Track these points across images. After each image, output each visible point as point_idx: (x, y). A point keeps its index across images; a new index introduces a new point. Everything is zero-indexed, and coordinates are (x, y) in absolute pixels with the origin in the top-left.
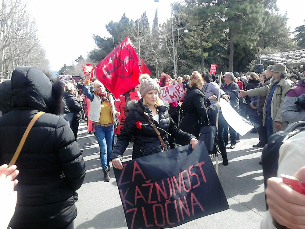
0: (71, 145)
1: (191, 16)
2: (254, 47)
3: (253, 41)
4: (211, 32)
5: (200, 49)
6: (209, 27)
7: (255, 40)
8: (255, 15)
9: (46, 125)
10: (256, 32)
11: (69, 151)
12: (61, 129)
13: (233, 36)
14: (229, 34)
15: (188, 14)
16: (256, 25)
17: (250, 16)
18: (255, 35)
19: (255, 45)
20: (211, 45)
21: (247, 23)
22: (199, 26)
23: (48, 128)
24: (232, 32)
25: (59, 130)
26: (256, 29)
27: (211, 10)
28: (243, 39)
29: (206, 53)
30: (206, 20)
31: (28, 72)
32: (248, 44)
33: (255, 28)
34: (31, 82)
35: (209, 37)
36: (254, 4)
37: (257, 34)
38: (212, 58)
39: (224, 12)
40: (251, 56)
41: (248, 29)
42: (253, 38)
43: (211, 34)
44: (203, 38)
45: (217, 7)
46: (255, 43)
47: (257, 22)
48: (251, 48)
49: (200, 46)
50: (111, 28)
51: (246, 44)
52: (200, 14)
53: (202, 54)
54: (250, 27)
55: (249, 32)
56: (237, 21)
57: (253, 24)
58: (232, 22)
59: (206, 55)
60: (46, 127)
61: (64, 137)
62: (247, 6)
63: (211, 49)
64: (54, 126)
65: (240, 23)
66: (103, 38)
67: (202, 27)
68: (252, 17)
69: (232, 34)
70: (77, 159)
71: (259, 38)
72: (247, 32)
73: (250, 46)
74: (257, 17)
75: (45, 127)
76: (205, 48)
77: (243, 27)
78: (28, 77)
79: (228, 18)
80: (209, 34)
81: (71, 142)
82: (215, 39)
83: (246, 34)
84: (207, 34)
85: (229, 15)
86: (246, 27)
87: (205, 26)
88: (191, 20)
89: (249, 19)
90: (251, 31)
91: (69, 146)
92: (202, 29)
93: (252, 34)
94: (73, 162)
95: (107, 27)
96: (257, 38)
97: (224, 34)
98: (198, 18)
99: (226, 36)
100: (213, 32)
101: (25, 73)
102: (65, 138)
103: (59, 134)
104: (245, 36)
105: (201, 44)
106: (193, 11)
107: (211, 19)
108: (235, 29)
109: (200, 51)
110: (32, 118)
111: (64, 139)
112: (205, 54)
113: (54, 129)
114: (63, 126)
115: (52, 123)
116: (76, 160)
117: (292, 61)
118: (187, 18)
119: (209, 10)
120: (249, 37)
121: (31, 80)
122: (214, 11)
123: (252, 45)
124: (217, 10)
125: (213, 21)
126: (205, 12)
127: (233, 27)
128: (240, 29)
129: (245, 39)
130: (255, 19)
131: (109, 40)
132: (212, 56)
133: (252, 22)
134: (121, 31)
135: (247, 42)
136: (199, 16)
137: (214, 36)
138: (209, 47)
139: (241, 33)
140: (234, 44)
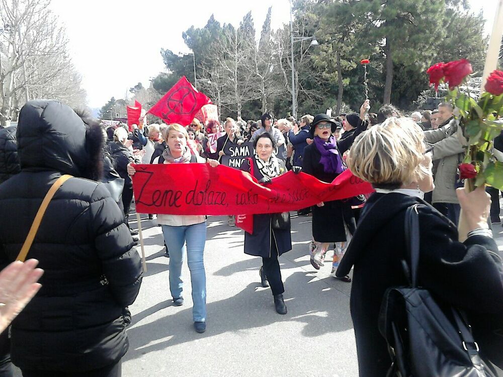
0: (116, 229)
1: (324, 19)
3: (425, 59)
4: (356, 44)
5: (337, 72)
6: (352, 37)
7: (430, 58)
8: (431, 16)
9: (75, 196)
10: (432, 44)
11: (112, 239)
12: (99, 203)
13: (393, 50)
14: (386, 49)
15: (319, 14)
16: (431, 32)
17: (423, 18)
18: (429, 48)
19: (429, 65)
20: (355, 66)
21: (416, 29)
22: (336, 35)
23: (78, 201)
24: (391, 44)
25: (96, 205)
26: (432, 39)
27: (357, 8)
28: (409, 55)
29: (346, 78)
30: (349, 24)
31: (45, 109)
32: (417, 64)
33: (430, 37)
34: (50, 126)
35: (352, 53)
37: (433, 47)
39: (380, 11)
40: (421, 84)
41: (419, 39)
42: (426, 54)
43: (356, 47)
44: (342, 54)
45: (368, 2)
46: (430, 62)
47: (435, 28)
48: (423, 70)
49: (336, 67)
50: (191, 37)
51: (414, 64)
52: (338, 14)
53: (340, 81)
54: (421, 35)
55: (420, 45)
56: (400, 26)
57: (427, 31)
58: (391, 28)
59: (346, 82)
60: (74, 200)
61: (103, 216)
63: (354, 72)
64: (88, 199)
65: (405, 28)
66: (177, 54)
67: (341, 36)
68: (427, 19)
69: (391, 47)
70: (127, 253)
71: (435, 55)
72: (416, 44)
73: (421, 67)
74: (434, 20)
75: (71, 200)
76: (345, 71)
77: (410, 36)
78: (44, 119)
79: (385, 21)
80: (353, 47)
81: (116, 225)
83: (415, 48)
84: (350, 48)
85: (387, 17)
86: (415, 36)
87: (346, 34)
88: (322, 25)
89: (421, 22)
90: (422, 43)
91: (114, 232)
92: (342, 40)
93: (424, 47)
94: (120, 258)
95: (184, 36)
96: (432, 55)
97: (377, 48)
98: (334, 22)
99: (380, 51)
100: (360, 45)
101: (41, 111)
102: (106, 219)
103: (95, 211)
104: (412, 50)
105: (338, 63)
106: (327, 10)
107: (357, 23)
108: (395, 40)
109: (336, 75)
110: (51, 185)
111: (104, 220)
112: (345, 80)
113: (88, 204)
114: (102, 198)
115: (84, 194)
116: (125, 256)
118: (318, 22)
119: (354, 7)
120: (419, 53)
121: (49, 124)
122: (362, 9)
123: (424, 65)
124: (367, 8)
125: (360, 25)
126: (346, 12)
127: (394, 36)
128: (404, 39)
129: (412, 55)
130: (431, 22)
131: (187, 57)
132: (357, 84)
133: (426, 27)
134: (206, 42)
135: (416, 60)
136: (337, 18)
137: (360, 50)
138: (352, 68)
139: (406, 46)
140: (394, 63)
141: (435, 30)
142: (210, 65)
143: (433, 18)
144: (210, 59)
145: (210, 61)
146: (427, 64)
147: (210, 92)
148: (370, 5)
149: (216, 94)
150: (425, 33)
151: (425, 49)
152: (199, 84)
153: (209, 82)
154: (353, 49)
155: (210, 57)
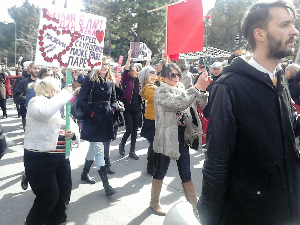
1: (103, 9)
2: (158, 42)
3: (157, 36)
4: (121, 26)
5: (108, 41)
6: (119, 21)
7: (160, 36)
8: (162, 14)
10: (162, 29)
13: (141, 31)
14: (137, 30)
15: (100, 6)
16: (162, 22)
17: (158, 14)
18: (161, 31)
19: (160, 40)
20: (119, 38)
21: (155, 20)
22: (110, 19)
24: (140, 27)
26: (162, 26)
27: (123, 5)
28: (149, 34)
29: (114, 45)
30: (117, 13)
32: (153, 39)
33: (161, 25)
35: (118, 30)
36: (162, 3)
37: (163, 31)
38: (119, 51)
39: (136, 8)
40: (155, 50)
41: (155, 26)
42: (159, 34)
43: (121, 27)
44: (112, 31)
45: (129, 3)
46: (160, 39)
47: (164, 20)
48: (156, 43)
49: (108, 38)
50: (13, 12)
52: (112, 7)
53: (110, 46)
54: (157, 23)
55: (156, 29)
56: (146, 17)
57: (160, 22)
58: (141, 18)
59: (113, 47)
62: (156, 5)
63: (118, 41)
65: (149, 19)
66: (3, 22)
67: (112, 20)
68: (160, 15)
69: (140, 29)
71: (163, 35)
72: (154, 28)
73: (155, 41)
74: (164, 16)
76: (113, 41)
77: (151, 24)
79: (138, 14)
80: (119, 27)
82: (124, 32)
83: (153, 30)
84: (117, 27)
85: (139, 12)
86: (154, 24)
87: (115, 19)
88: (102, 13)
89: (157, 16)
90: (157, 28)
92: (112, 23)
93: (158, 30)
95: (9, 10)
96: (162, 34)
97: (132, 29)
98: (109, 12)
99: (134, 30)
100: (123, 26)
104: (151, 31)
105: (110, 36)
106: (105, 5)
107: (122, 13)
108: (143, 25)
109: (108, 42)
112: (113, 46)
117: (188, 57)
118: (99, 11)
119: (121, 5)
120: (155, 33)
122: (126, 6)
123: (157, 40)
124: (129, 6)
125: (124, 15)
126: (117, 7)
127: (142, 22)
128: (148, 25)
129: (152, 34)
130: (162, 17)
131: (10, 24)
132: (119, 49)
133: (159, 19)
134: (25, 16)
135: (153, 37)
136: (111, 10)
137: (123, 29)
138: (117, 39)
139: (148, 29)
140: (141, 38)
141: (164, 21)
142: (27, 31)
143: (163, 15)
144: (28, 27)
145: (27, 28)
146: (158, 39)
147: (26, 47)
148: (130, 4)
149: (30, 50)
150: (159, 22)
151: (158, 31)
152: (18, 42)
153: (26, 41)
154: (119, 28)
155: (28, 26)
